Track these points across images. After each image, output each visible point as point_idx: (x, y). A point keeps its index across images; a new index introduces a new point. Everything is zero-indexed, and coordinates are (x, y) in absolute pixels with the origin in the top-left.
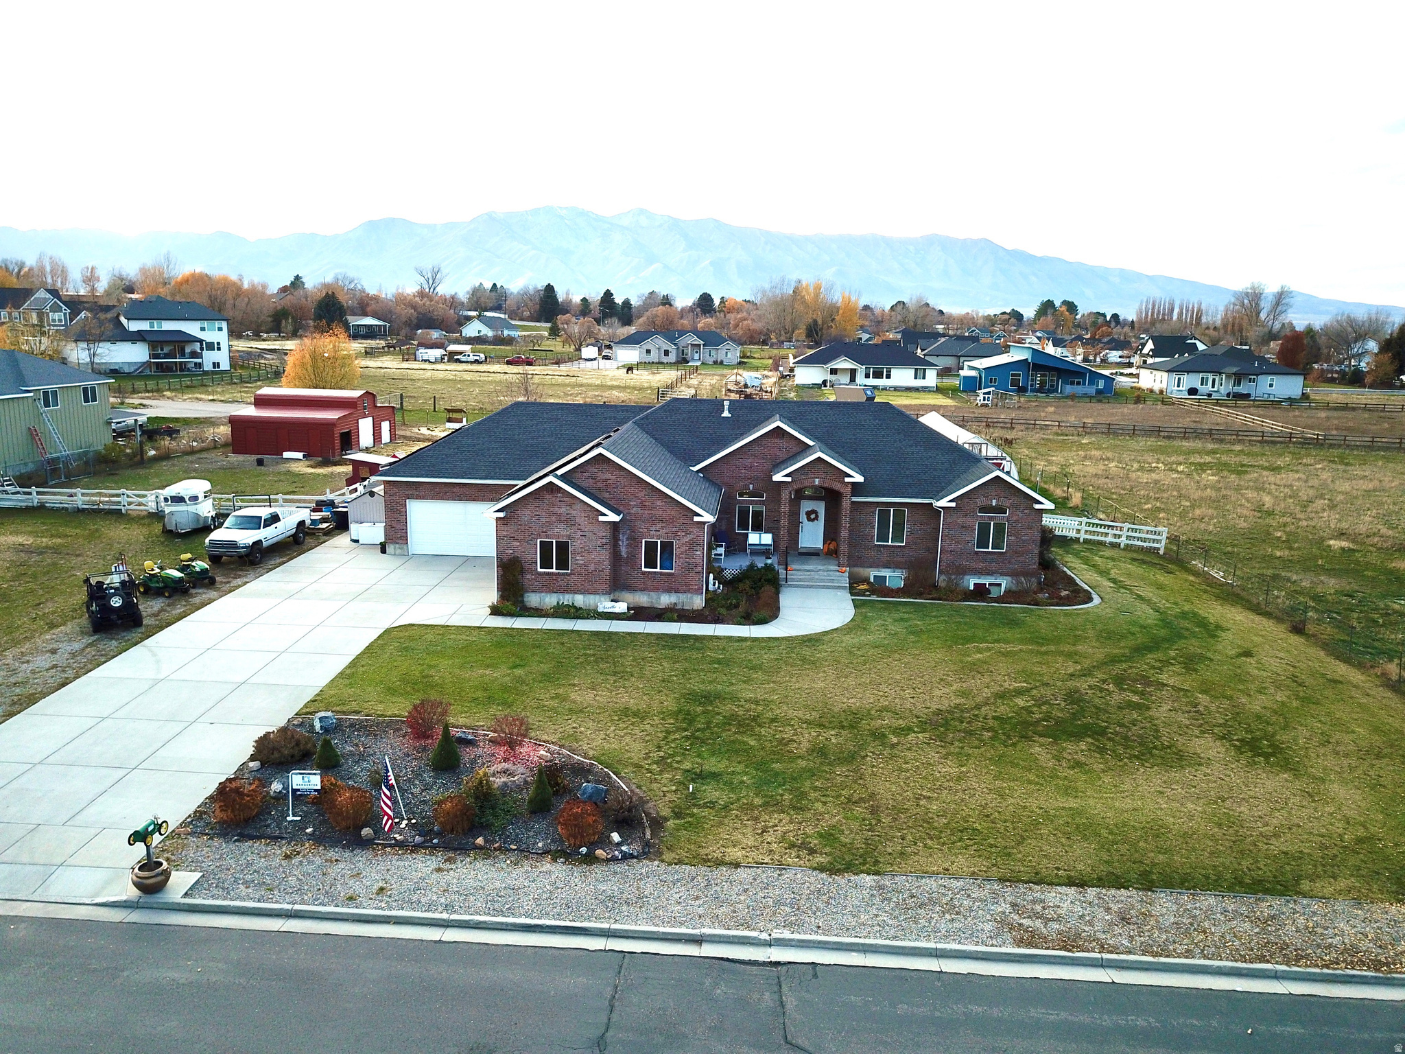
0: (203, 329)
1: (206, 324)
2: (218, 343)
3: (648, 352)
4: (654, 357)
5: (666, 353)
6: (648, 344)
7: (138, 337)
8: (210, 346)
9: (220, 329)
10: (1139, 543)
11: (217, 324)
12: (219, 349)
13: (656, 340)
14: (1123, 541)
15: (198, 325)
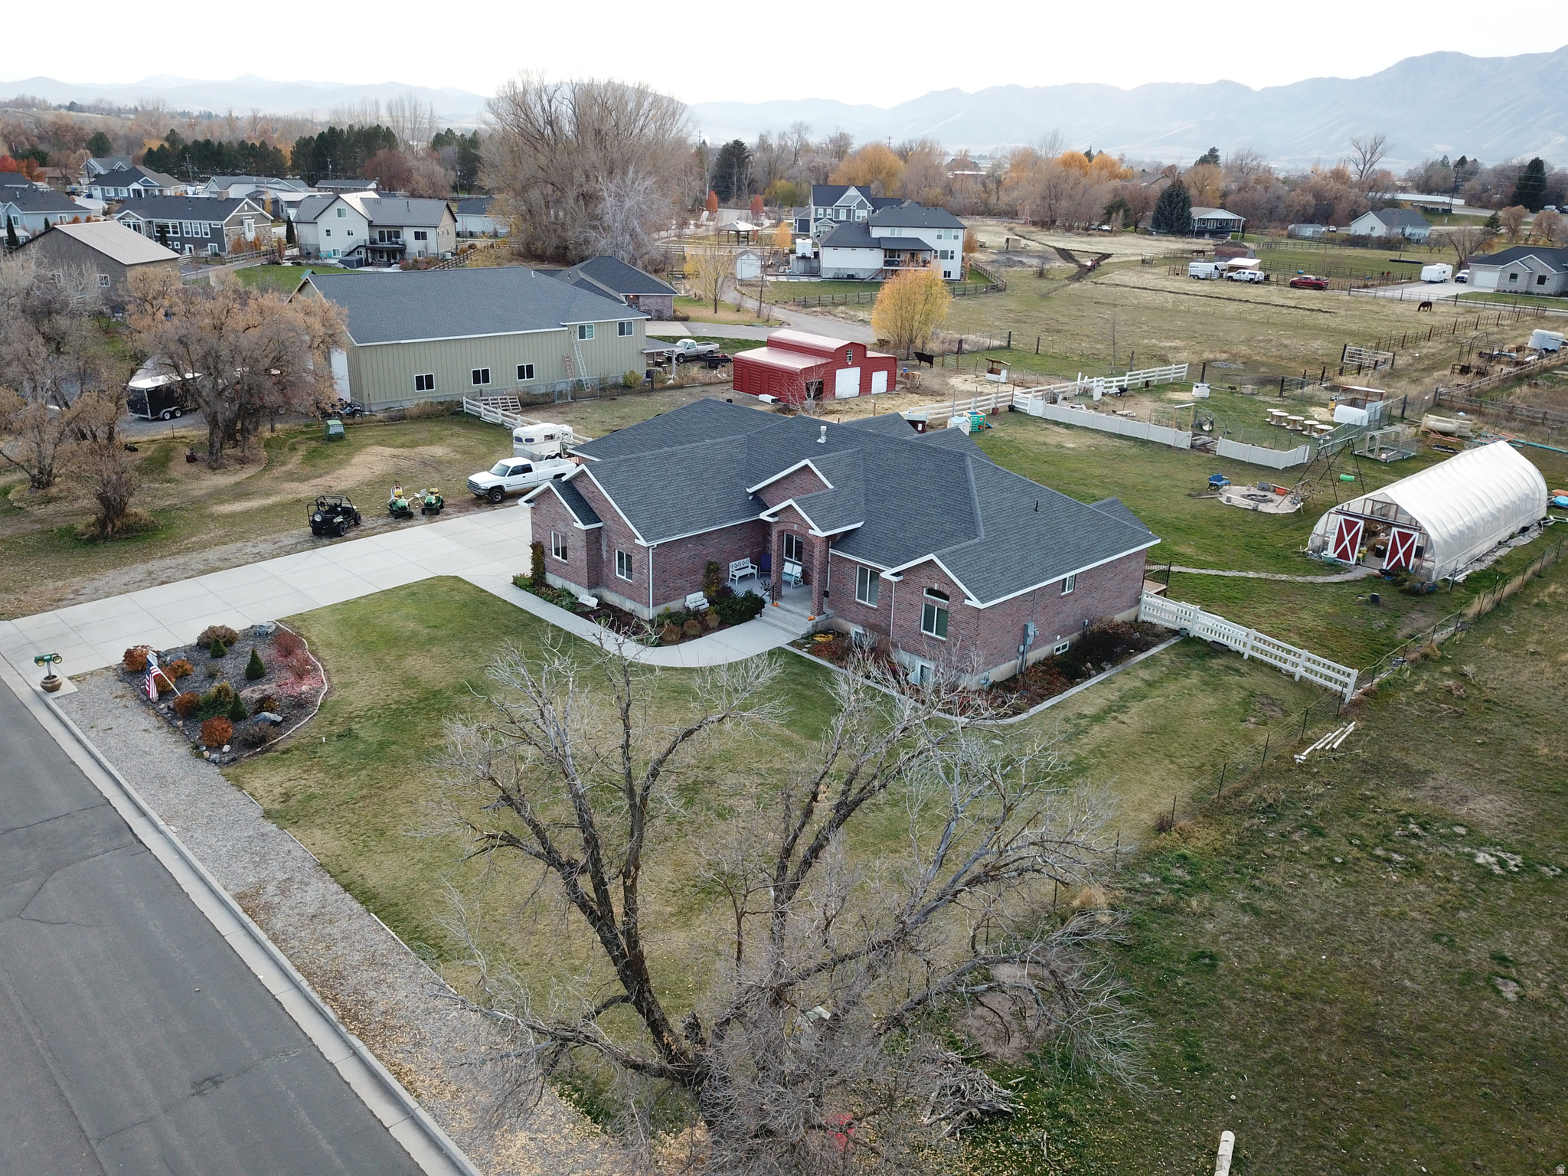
0: (939, 237)
1: (943, 232)
2: (952, 252)
3: (1514, 276)
4: (1520, 284)
5: (1542, 280)
6: (1516, 266)
7: (877, 244)
8: (944, 255)
9: (956, 237)
10: (1323, 681)
11: (954, 232)
12: (952, 258)
13: (1530, 263)
14: (1299, 672)
15: (935, 232)
